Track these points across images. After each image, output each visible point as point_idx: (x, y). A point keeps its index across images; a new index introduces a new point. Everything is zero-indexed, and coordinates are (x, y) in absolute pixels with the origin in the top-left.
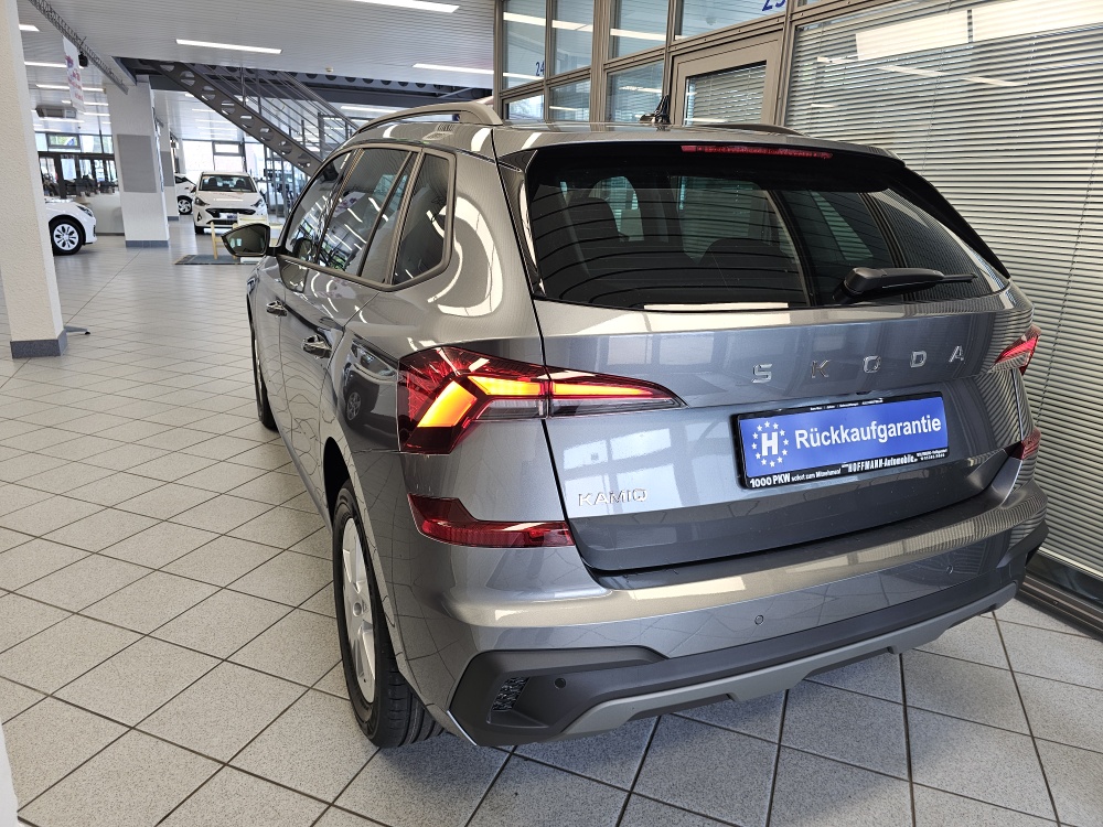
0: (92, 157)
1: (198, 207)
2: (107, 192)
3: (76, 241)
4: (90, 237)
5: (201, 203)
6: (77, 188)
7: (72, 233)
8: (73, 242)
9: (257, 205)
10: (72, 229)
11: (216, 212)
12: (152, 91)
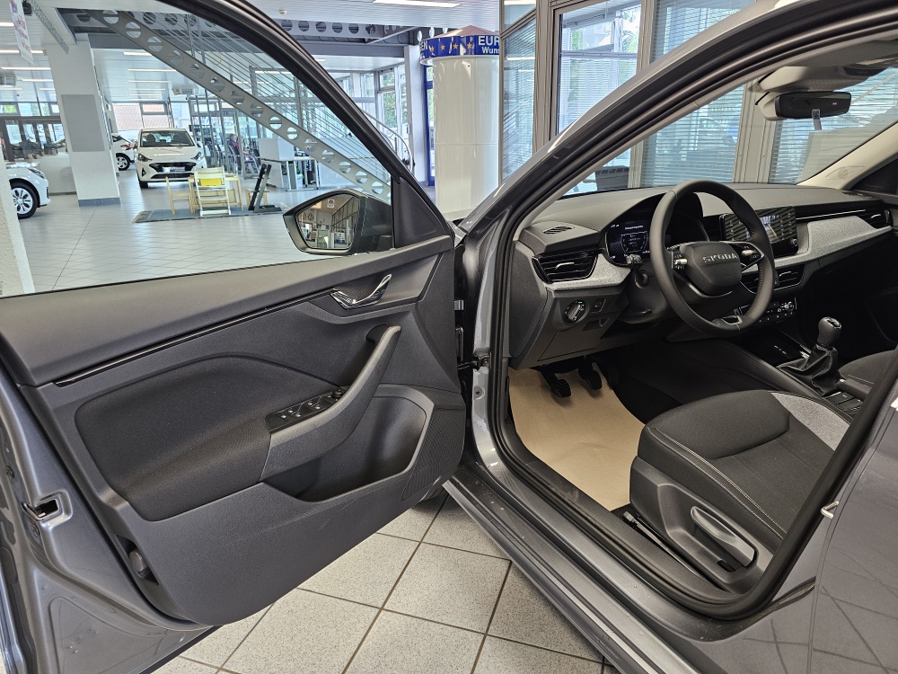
0: (34, 121)
1: (142, 162)
2: (51, 154)
3: (31, 204)
4: (44, 200)
5: (144, 159)
6: (24, 151)
7: (26, 196)
8: (28, 206)
9: (196, 158)
10: (25, 192)
11: (159, 167)
12: (92, 50)
